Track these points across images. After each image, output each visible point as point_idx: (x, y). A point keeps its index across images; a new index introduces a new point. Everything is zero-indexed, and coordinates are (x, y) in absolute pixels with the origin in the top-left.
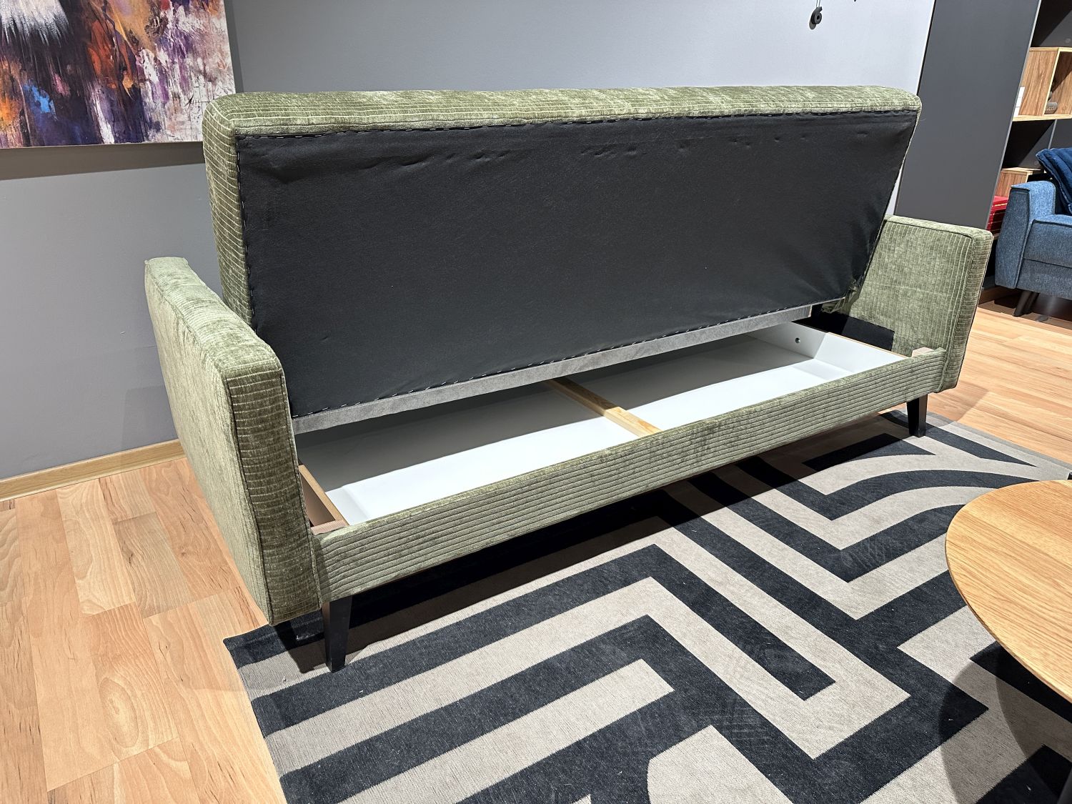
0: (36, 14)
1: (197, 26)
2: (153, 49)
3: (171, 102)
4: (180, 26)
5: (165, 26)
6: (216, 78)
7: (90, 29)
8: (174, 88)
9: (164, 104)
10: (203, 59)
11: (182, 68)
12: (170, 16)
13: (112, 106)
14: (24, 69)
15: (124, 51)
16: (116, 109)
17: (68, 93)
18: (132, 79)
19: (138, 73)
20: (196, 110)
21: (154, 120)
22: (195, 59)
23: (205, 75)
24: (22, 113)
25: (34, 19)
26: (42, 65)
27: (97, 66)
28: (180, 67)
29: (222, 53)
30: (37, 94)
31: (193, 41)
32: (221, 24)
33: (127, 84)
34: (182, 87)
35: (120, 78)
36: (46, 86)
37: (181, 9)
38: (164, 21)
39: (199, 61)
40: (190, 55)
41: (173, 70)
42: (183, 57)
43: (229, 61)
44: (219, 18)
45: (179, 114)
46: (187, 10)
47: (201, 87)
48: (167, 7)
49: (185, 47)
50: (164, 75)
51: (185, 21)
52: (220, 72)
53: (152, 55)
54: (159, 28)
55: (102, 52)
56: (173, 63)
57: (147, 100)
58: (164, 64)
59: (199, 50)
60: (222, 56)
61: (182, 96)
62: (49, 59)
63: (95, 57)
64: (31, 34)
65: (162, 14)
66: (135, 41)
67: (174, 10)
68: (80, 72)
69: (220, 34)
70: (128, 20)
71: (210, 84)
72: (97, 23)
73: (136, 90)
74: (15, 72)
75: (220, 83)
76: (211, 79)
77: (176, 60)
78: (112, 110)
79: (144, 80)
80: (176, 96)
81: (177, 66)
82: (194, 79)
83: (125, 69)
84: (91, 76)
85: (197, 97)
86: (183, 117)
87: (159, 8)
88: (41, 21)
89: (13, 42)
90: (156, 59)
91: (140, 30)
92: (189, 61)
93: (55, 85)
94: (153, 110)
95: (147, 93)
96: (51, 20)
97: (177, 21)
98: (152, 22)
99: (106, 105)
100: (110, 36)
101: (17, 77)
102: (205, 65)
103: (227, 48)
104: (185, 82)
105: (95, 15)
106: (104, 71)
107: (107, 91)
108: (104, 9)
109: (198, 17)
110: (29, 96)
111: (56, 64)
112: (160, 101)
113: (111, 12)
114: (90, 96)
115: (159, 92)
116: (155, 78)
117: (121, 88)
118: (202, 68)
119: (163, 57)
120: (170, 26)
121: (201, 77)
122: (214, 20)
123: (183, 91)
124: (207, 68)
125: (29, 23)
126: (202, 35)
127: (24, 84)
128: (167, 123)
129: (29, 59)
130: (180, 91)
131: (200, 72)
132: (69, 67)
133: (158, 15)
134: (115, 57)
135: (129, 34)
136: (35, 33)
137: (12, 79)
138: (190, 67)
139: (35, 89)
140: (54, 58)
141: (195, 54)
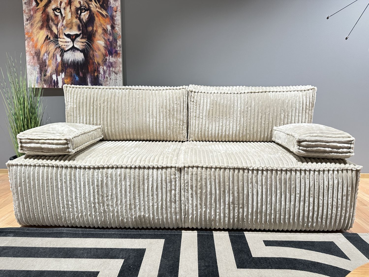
0: (78, 58)
1: (114, 60)
2: (103, 66)
3: (105, 79)
4: (110, 60)
5: (106, 60)
6: (117, 73)
7: (89, 61)
8: (107, 75)
9: (104, 79)
10: (115, 68)
11: (109, 70)
12: (108, 58)
13: (92, 79)
14: (74, 70)
15: (96, 67)
16: (92, 80)
17: (82, 76)
18: (97, 73)
19: (99, 72)
20: (111, 81)
21: (101, 83)
22: (113, 68)
23: (115, 72)
24: (72, 80)
25: (78, 60)
26: (78, 70)
27: (90, 70)
28: (109, 71)
29: (120, 67)
30: (76, 76)
31: (113, 64)
32: (120, 60)
33: (96, 74)
34: (109, 75)
35: (94, 73)
36: (78, 74)
37: (111, 56)
38: (106, 59)
39: (114, 69)
40: (112, 67)
41: (107, 71)
42: (110, 68)
43: (121, 69)
44: (120, 58)
45: (107, 82)
46: (112, 57)
47: (114, 75)
48: (107, 56)
49: (111, 65)
50: (105, 72)
51: (111, 59)
52: (119, 72)
53: (102, 67)
54: (105, 61)
55: (91, 67)
56: (107, 69)
57: (100, 78)
58: (105, 69)
59: (114, 66)
60: (120, 68)
61: (108, 78)
62: (80, 68)
63: (89, 68)
64: (77, 63)
65: (106, 58)
66: (99, 64)
67: (109, 57)
68: (86, 71)
69: (120, 62)
70: (98, 59)
71: (116, 75)
72: (91, 60)
73: (98, 76)
74: (72, 71)
75: (118, 75)
76: (116, 73)
77: (108, 69)
78: (91, 81)
79: (100, 73)
80: (107, 78)
81: (108, 70)
82: (112, 73)
83: (96, 71)
84: (88, 72)
85: (112, 78)
86: (108, 83)
87: (105, 57)
88: (79, 60)
89: (73, 65)
90: (103, 68)
91: (100, 62)
92: (111, 69)
93: (80, 74)
94: (101, 81)
95: (100, 76)
96: (81, 60)
97: (109, 59)
98: (103, 60)
99: (90, 79)
100: (93, 63)
101: (72, 72)
102: (115, 70)
103: (121, 66)
104: (110, 74)
105: (91, 58)
106: (91, 71)
107: (91, 76)
108: (93, 57)
109: (115, 58)
110: (74, 76)
111: (81, 69)
112: (103, 79)
113: (94, 57)
114: (87, 77)
115: (103, 76)
116: (102, 73)
117: (94, 75)
118: (114, 71)
119: (105, 68)
120: (107, 60)
121: (114, 73)
122: (119, 59)
123: (109, 76)
124: (115, 71)
125: (77, 60)
126: (115, 62)
127: (74, 74)
128: (104, 84)
129: (75, 68)
130: (108, 76)
131: (114, 72)
132: (83, 70)
133: (105, 58)
134: (94, 68)
135: (98, 62)
136: (78, 62)
137: (71, 73)
138: (112, 71)
139: (76, 75)
140: (81, 68)
141: (113, 67)
